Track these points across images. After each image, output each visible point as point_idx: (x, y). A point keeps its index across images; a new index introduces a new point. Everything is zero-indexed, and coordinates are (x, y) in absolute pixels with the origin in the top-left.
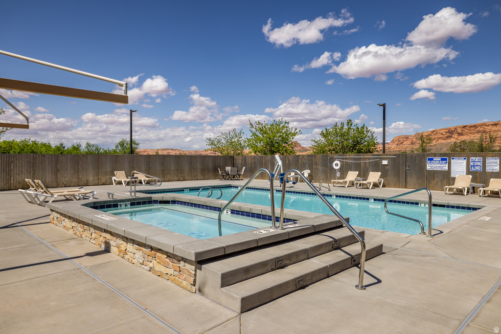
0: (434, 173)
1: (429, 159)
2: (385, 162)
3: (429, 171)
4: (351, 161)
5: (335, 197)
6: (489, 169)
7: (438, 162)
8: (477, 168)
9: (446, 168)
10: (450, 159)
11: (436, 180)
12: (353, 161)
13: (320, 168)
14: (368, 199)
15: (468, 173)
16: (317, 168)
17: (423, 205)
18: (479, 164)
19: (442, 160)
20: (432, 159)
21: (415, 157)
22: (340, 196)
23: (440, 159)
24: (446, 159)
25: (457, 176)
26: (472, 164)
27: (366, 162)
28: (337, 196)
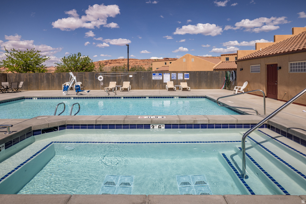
0: (156, 81)
1: (154, 74)
2: (131, 76)
3: (154, 80)
4: (110, 76)
5: (123, 98)
6: (179, 78)
7: (157, 75)
8: (174, 78)
9: (161, 78)
10: (163, 74)
11: (157, 84)
12: (111, 76)
13: (88, 80)
14: (145, 97)
15: (171, 80)
16: (86, 81)
17: (176, 98)
18: (175, 76)
19: (160, 74)
20: (155, 74)
21: (147, 73)
22: (127, 98)
23: (158, 74)
24: (161, 74)
25: (167, 82)
26: (172, 76)
27: (119, 76)
28: (124, 98)
